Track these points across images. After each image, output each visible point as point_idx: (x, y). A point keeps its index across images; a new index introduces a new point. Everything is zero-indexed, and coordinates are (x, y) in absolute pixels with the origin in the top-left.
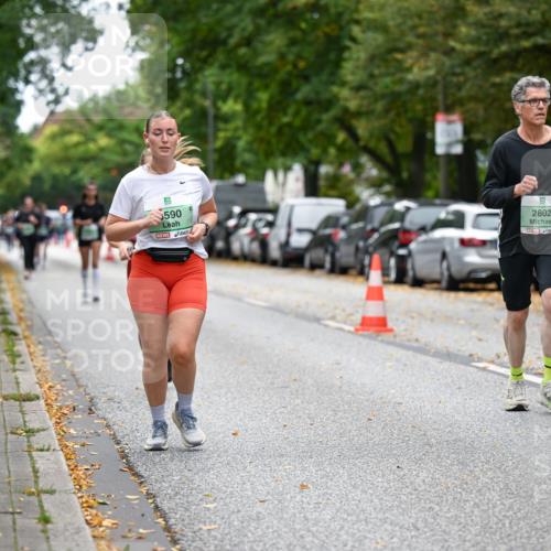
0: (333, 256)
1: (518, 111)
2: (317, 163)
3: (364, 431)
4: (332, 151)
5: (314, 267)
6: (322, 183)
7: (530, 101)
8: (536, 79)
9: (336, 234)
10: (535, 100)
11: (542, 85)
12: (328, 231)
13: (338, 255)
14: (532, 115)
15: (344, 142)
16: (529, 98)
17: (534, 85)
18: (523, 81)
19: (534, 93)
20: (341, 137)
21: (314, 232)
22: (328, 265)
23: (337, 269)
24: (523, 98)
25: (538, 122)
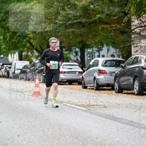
0: (26, 76)
1: (50, 45)
2: (22, 52)
3: (34, 121)
4: (26, 49)
5: (21, 79)
6: (23, 57)
7: (52, 43)
8: (54, 38)
9: (27, 70)
10: (54, 42)
11: (55, 39)
12: (25, 69)
13: (27, 75)
14: (53, 46)
15: (29, 46)
16: (52, 42)
17: (53, 39)
18: (51, 38)
19: (53, 41)
20: (28, 45)
21: (21, 70)
22: (25, 78)
23: (27, 80)
24: (51, 42)
25: (54, 47)
